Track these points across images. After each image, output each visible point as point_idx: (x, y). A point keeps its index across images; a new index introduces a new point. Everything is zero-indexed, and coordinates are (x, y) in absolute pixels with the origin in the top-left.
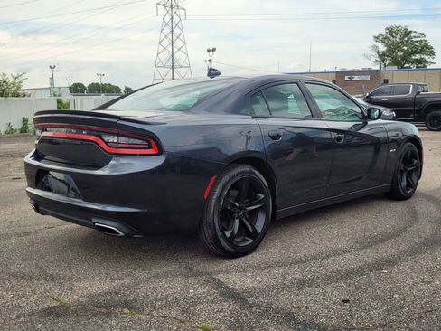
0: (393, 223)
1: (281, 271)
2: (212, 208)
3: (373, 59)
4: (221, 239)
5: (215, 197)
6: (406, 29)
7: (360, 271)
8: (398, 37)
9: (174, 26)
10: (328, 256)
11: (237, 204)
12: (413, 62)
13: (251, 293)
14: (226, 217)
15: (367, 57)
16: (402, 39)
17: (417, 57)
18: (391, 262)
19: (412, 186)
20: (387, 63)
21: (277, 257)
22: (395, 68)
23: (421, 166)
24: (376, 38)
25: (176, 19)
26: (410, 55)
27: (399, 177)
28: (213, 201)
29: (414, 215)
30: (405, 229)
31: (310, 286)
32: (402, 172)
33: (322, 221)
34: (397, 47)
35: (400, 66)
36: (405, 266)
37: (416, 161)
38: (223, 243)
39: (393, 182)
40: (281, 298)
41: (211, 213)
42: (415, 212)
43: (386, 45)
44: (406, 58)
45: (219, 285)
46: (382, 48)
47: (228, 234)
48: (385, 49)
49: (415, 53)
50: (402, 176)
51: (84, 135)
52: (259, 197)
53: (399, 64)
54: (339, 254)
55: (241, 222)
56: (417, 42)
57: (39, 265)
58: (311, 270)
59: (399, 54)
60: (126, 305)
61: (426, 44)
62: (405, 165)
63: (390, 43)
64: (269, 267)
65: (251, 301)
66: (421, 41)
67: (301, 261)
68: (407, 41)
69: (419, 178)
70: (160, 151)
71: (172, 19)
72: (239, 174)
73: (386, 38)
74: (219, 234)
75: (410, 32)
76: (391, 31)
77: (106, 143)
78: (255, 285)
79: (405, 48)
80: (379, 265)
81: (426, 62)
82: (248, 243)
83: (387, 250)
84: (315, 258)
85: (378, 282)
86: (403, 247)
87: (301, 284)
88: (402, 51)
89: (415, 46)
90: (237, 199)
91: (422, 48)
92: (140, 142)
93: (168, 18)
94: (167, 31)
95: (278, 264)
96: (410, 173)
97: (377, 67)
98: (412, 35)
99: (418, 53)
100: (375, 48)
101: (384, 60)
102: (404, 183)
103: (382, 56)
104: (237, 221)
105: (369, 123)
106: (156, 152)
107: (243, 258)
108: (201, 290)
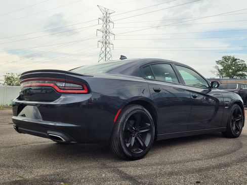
0: (228, 148)
1: (159, 167)
2: (119, 128)
3: (216, 73)
4: (123, 147)
5: (120, 122)
6: (233, 58)
7: (207, 169)
8: (230, 62)
9: (107, 53)
10: (188, 162)
11: (134, 128)
12: (238, 75)
13: (140, 177)
14: (127, 135)
15: (213, 72)
16: (231, 63)
17: (241, 73)
18: (226, 165)
19: (239, 130)
20: (224, 75)
21: (157, 161)
22: (228, 78)
23: (244, 119)
24: (217, 62)
25: (108, 49)
26: (236, 72)
27: (231, 124)
28: (120, 124)
29: (241, 145)
30: (235, 151)
31: (177, 175)
32: (233, 121)
33: (185, 146)
34: (229, 67)
35: (231, 77)
36: (235, 167)
37: (240, 116)
38: (125, 150)
39: (227, 127)
40: (158, 180)
41: (118, 131)
42: (241, 144)
43: (223, 66)
44: (234, 73)
45: (121, 172)
46: (221, 67)
47: (128, 145)
48: (222, 68)
49: (239, 70)
50: (233, 123)
51: (47, 83)
52: (147, 125)
53: (231, 76)
54: (195, 161)
55: (136, 139)
56: (240, 64)
57: (15, 160)
58: (177, 168)
59: (230, 71)
60: (63, 181)
61: (245, 66)
62: (234, 117)
63: (225, 65)
64: (152, 165)
65: (139, 181)
66: (242, 64)
67: (171, 163)
68: (234, 64)
69: (243, 125)
70: (89, 91)
71: (106, 49)
72: (135, 110)
73: (223, 62)
74: (122, 144)
75: (236, 59)
76: (225, 58)
77: (58, 87)
78: (143, 173)
79: (234, 68)
80: (219, 166)
81: (245, 75)
82: (140, 152)
83: (224, 160)
84: (180, 162)
85: (219, 175)
86: (234, 158)
87: (171, 174)
88: (232, 69)
89: (239, 67)
90: (134, 125)
91: (243, 68)
92: (78, 86)
93: (103, 49)
94: (103, 55)
95: (157, 164)
96: (237, 122)
97: (219, 78)
98: (237, 61)
99: (241, 70)
100: (217, 67)
101: (222, 74)
102: (234, 128)
103: (221, 72)
104: (133, 138)
105: (212, 90)
106: (86, 92)
107: (137, 161)
108: (110, 175)
